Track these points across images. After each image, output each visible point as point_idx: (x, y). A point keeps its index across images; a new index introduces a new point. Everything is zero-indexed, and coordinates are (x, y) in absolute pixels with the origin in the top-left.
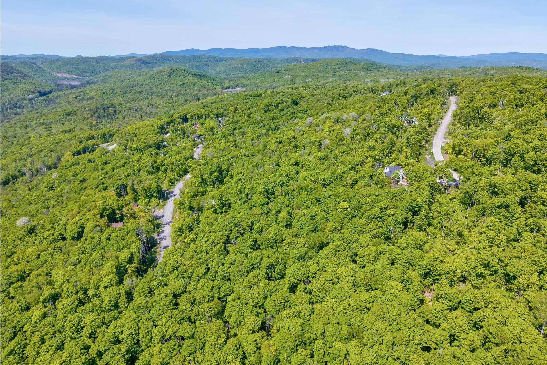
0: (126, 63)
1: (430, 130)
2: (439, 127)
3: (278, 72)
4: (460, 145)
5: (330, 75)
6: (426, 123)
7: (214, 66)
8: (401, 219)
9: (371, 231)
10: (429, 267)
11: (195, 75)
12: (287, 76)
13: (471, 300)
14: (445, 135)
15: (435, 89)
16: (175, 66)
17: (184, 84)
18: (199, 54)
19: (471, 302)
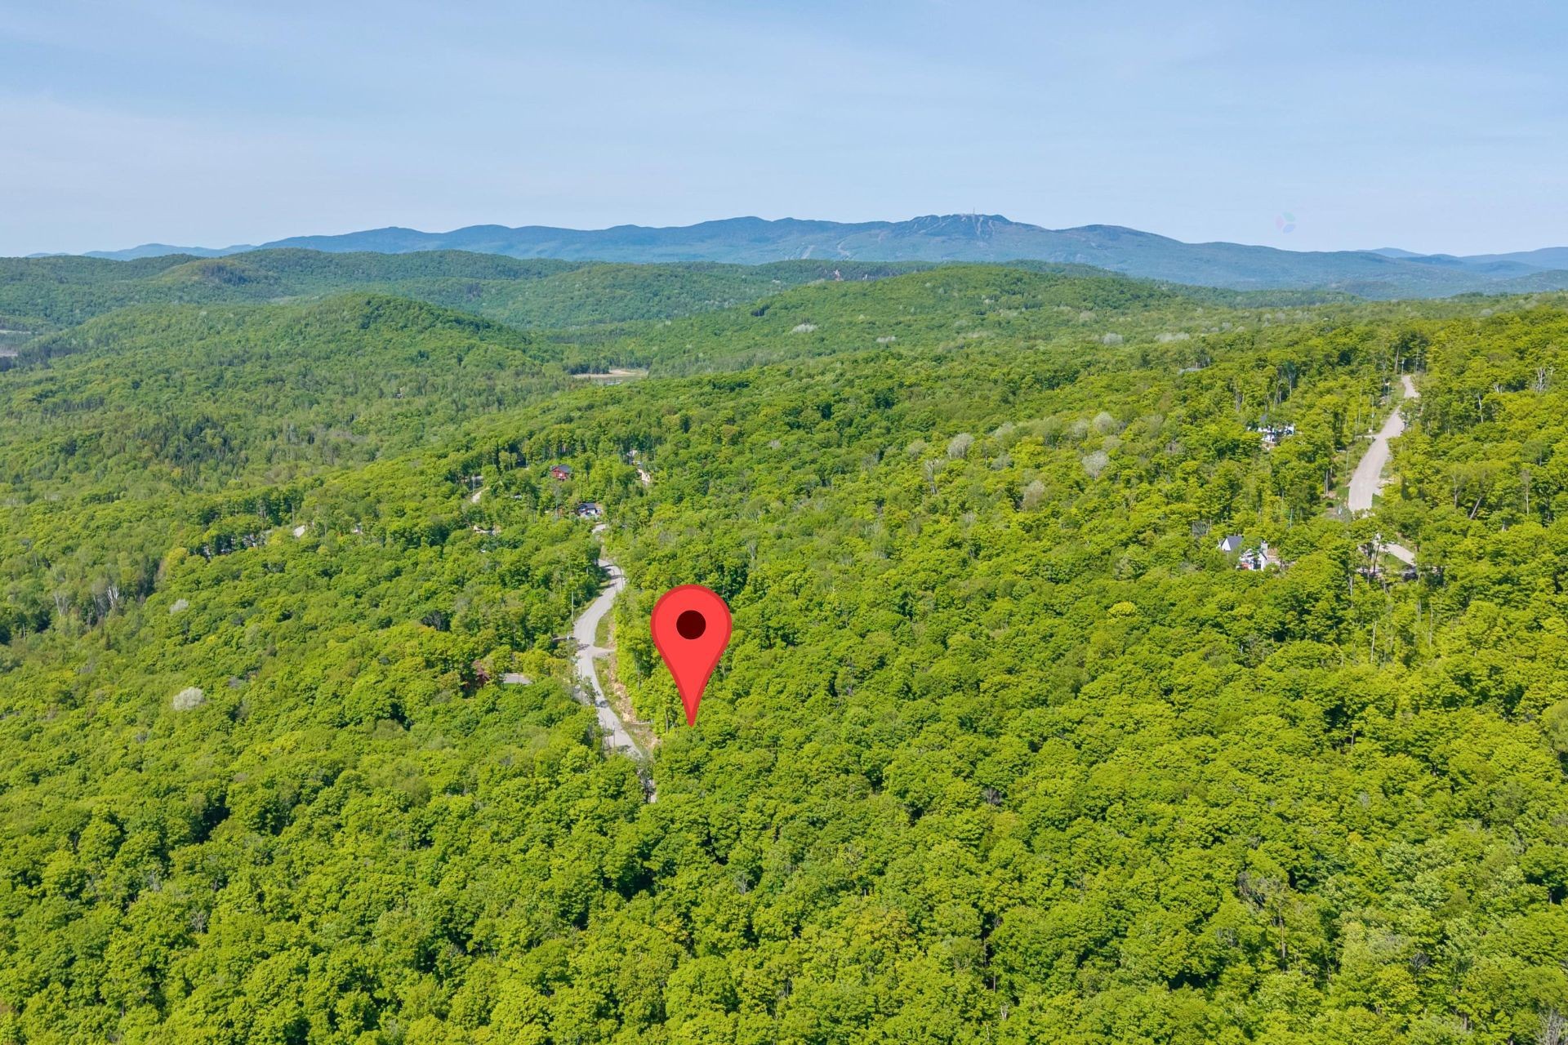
0: (166, 279)
1: (1339, 458)
2: (1366, 450)
3: (762, 312)
4: (1421, 481)
5: (964, 322)
6: (1325, 433)
7: (499, 292)
8: (1272, 624)
9: (1199, 648)
10: (1340, 693)
11: (458, 321)
12: (801, 328)
13: (1428, 733)
14: (1383, 470)
15: (1354, 350)
16: (380, 290)
17: (422, 355)
18: (420, 247)
19: (1427, 737)
